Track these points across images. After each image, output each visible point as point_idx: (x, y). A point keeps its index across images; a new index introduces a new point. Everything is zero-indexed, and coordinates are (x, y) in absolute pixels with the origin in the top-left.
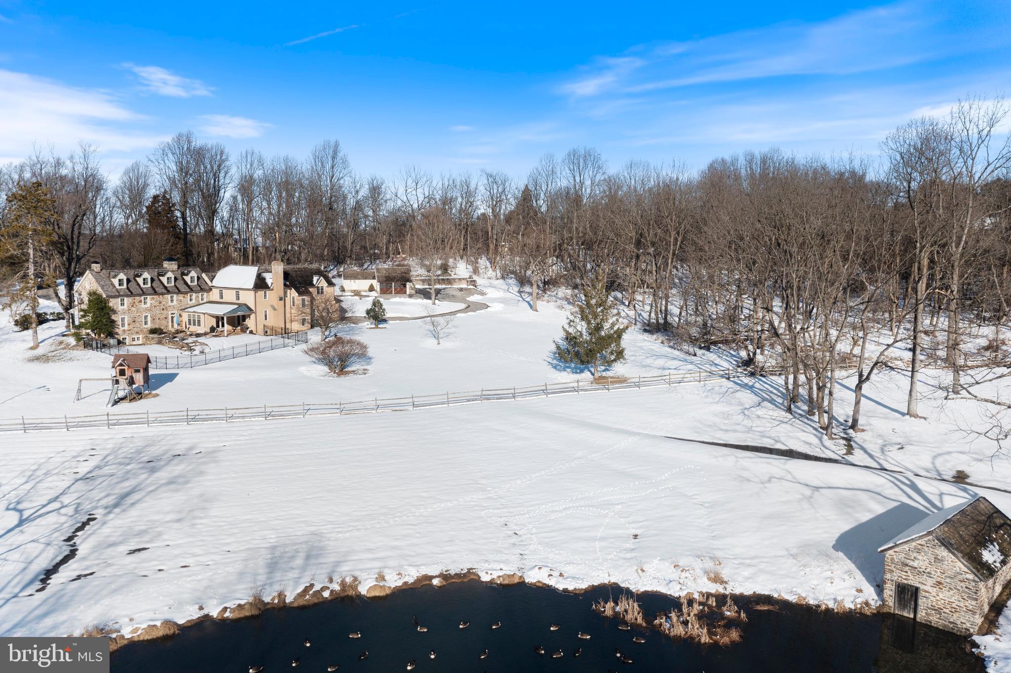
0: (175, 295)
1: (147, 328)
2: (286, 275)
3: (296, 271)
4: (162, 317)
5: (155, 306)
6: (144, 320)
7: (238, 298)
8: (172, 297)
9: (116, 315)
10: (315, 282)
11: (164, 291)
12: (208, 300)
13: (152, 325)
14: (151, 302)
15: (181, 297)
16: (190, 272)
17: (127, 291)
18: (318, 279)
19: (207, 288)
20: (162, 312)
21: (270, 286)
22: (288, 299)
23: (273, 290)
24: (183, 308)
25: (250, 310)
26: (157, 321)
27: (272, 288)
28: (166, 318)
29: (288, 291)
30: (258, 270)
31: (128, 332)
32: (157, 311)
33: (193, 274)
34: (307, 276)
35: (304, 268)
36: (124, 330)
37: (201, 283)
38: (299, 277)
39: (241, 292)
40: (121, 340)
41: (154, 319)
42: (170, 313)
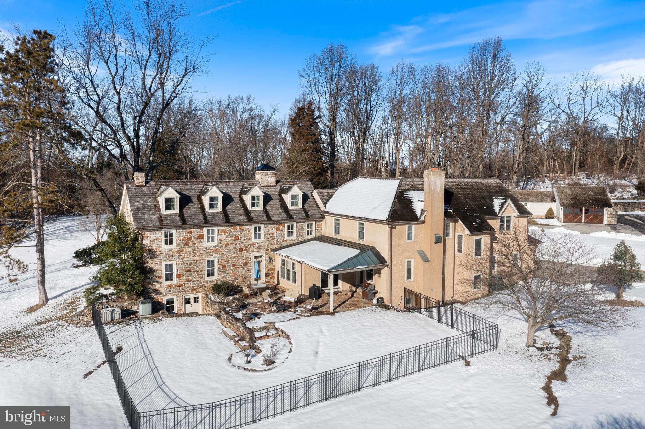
0: (262, 227)
1: (211, 282)
2: (449, 195)
3: (463, 189)
4: (239, 262)
5: (226, 245)
6: (206, 269)
7: (362, 236)
8: (257, 229)
9: (155, 260)
10: (497, 209)
11: (243, 219)
12: (318, 234)
13: (221, 277)
14: (220, 237)
15: (272, 229)
16: (291, 188)
17: (178, 218)
18: (503, 204)
19: (318, 214)
20: (239, 254)
21: (419, 215)
22: (449, 239)
23: (424, 222)
24: (276, 246)
25: (382, 260)
26: (230, 269)
27: (422, 219)
28: (246, 264)
29: (452, 225)
30: (399, 186)
31: (176, 289)
32: (231, 253)
33: (296, 191)
34: (483, 198)
35: (477, 184)
36: (170, 286)
37: (309, 206)
38: (469, 198)
39: (367, 225)
40: (165, 302)
41: (224, 267)
42: (252, 256)
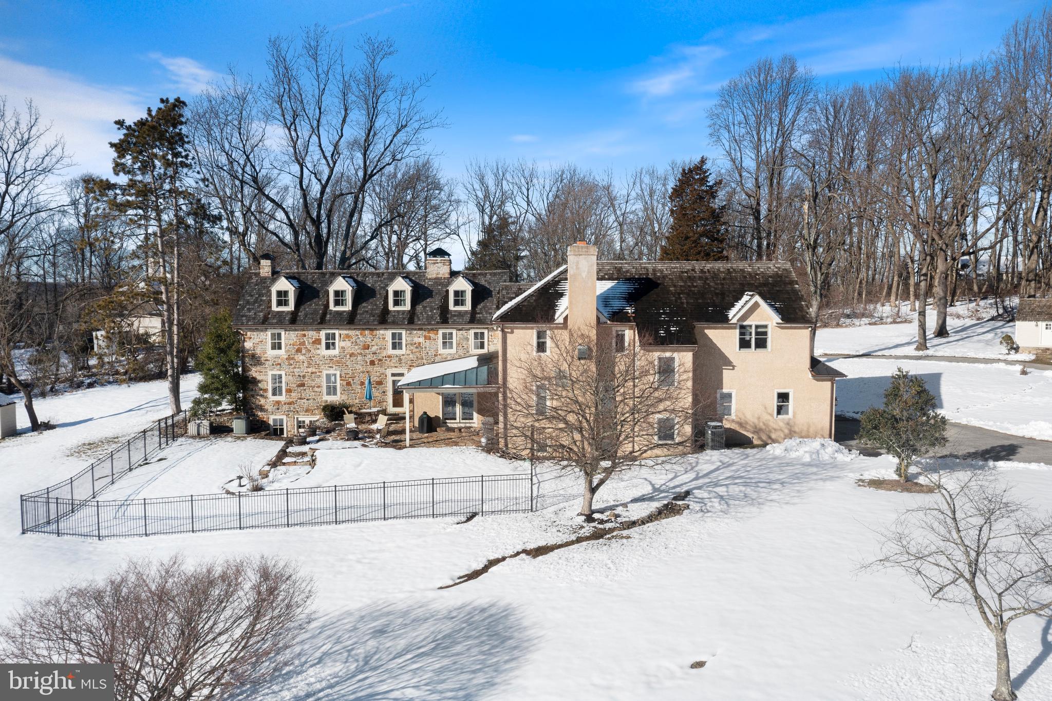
0: (403, 333)
1: (328, 402)
5: (352, 355)
6: (324, 385)
8: (396, 336)
10: (736, 314)
12: (492, 349)
20: (370, 368)
21: (558, 314)
22: (624, 357)
23: (563, 326)
24: (425, 362)
26: (357, 388)
27: (559, 321)
29: (618, 333)
32: (357, 366)
33: (462, 285)
37: (484, 307)
38: (689, 293)
41: (349, 384)
